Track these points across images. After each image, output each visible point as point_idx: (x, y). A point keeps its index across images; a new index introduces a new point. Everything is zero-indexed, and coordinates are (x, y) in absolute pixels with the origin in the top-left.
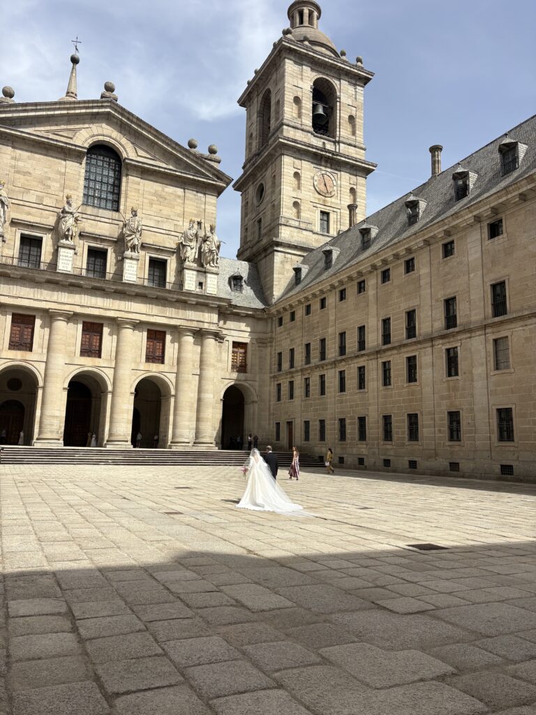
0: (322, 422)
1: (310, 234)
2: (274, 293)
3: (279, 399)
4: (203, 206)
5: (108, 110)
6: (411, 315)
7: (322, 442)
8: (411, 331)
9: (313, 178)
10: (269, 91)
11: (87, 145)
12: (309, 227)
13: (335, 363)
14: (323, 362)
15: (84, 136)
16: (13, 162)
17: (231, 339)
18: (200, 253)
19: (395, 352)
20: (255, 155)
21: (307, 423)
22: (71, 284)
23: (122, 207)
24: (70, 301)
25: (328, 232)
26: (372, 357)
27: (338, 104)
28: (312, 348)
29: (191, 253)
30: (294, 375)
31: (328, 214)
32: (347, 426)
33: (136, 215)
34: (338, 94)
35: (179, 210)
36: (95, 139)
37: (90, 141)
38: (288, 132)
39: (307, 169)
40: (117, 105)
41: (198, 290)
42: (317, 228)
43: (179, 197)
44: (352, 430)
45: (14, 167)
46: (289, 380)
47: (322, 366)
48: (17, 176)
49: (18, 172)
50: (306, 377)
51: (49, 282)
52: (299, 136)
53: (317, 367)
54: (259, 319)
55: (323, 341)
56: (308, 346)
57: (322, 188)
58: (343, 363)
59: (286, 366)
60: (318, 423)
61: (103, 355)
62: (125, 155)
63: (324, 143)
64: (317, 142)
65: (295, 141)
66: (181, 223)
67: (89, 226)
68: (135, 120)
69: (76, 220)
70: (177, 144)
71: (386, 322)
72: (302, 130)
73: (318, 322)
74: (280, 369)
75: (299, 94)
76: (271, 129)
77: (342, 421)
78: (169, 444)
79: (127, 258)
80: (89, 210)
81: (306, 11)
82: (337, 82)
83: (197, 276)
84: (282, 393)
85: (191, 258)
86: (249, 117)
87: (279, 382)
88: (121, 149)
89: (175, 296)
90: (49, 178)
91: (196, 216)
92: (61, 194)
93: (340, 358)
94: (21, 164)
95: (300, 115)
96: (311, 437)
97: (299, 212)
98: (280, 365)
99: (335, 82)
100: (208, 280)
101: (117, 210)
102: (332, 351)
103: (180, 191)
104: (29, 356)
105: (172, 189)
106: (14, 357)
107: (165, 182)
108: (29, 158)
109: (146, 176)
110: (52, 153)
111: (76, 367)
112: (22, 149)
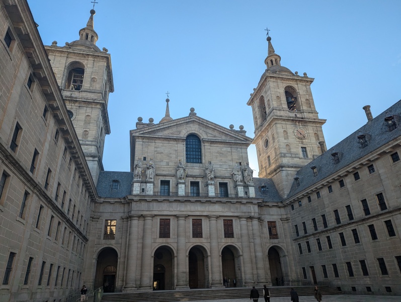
0: (335, 265)
1: (298, 159)
2: (285, 192)
3: (301, 252)
4: (241, 154)
5: (194, 119)
6: (380, 196)
7: (337, 278)
8: (383, 205)
9: (294, 132)
10: (262, 96)
11: (185, 136)
12: (297, 156)
13: (335, 229)
14: (327, 229)
15: (184, 132)
16: (155, 149)
17: (266, 220)
18: (243, 177)
19: (375, 219)
20: (260, 126)
21: (324, 267)
22: (186, 201)
23: (203, 161)
24: (185, 209)
25: (307, 157)
26: (360, 223)
27: (299, 95)
28: (316, 221)
29: (239, 177)
30: (308, 238)
31: (305, 148)
32: (353, 267)
33: (211, 164)
34: (298, 91)
35: (229, 158)
36: (189, 133)
37: (187, 134)
38: (276, 112)
39: (290, 128)
40: (197, 117)
41: (245, 196)
42: (301, 155)
43: (229, 152)
44: (357, 268)
45: (156, 151)
46: (305, 241)
47: (326, 231)
48: (158, 155)
49: (158, 153)
50: (317, 238)
51: (175, 201)
52: (282, 113)
53: (323, 232)
54: (280, 207)
55: (323, 216)
56: (314, 220)
57: (299, 135)
58: (341, 229)
59: (302, 233)
60: (332, 266)
61: (203, 236)
62: (202, 137)
63: (296, 115)
64: (292, 115)
65: (281, 116)
66: (232, 164)
67: (190, 171)
68: (205, 121)
69: (184, 170)
70: (225, 128)
71: (364, 202)
72: (284, 110)
73: (317, 206)
74: (298, 235)
75: (279, 95)
76: (267, 113)
77: (349, 264)
78: (244, 284)
79: (209, 185)
80: (189, 164)
81: (274, 59)
82: (296, 85)
83: (244, 189)
84: (302, 249)
85: (240, 180)
86: (254, 110)
87: (299, 243)
88: (200, 135)
89: (235, 200)
90: (171, 154)
91: (238, 159)
92: (176, 159)
93: (338, 225)
94: (158, 149)
95: (281, 104)
96: (328, 275)
97: (290, 149)
98: (297, 232)
99: (295, 86)
100: (250, 190)
101: (201, 163)
102: (332, 222)
103: (229, 149)
104: (169, 240)
105: (225, 149)
106: (162, 242)
107: (222, 146)
108: (162, 146)
109: (213, 145)
110: (171, 142)
111: (191, 244)
112: (159, 143)
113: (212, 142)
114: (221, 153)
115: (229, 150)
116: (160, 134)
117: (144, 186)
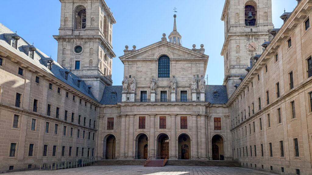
4: (199, 69)
9: (246, 46)
11: (158, 58)
12: (245, 67)
17: (213, 117)
22: (154, 105)
23: (170, 76)
24: (155, 111)
27: (258, 9)
33: (174, 78)
34: (258, 4)
35: (189, 72)
37: (159, 56)
39: (243, 42)
41: (197, 100)
45: (137, 70)
48: (138, 73)
51: (148, 105)
54: (224, 108)
57: (251, 48)
61: (167, 127)
62: (170, 57)
63: (251, 29)
64: (248, 29)
65: (235, 33)
66: (190, 77)
67: (160, 84)
69: (155, 83)
72: (240, 26)
75: (238, 12)
79: (172, 93)
80: (160, 79)
83: (197, 95)
85: (195, 89)
88: (169, 55)
90: (147, 71)
91: (196, 73)
94: (139, 69)
95: (239, 20)
97: (239, 61)
100: (201, 96)
104: (145, 130)
105: (187, 65)
106: (140, 131)
107: (184, 63)
108: (141, 66)
109: (178, 63)
110: (148, 63)
111: (158, 132)
112: (139, 64)
113: (177, 61)
114: (183, 69)
115: (190, 66)
116: (140, 58)
117: (129, 96)
